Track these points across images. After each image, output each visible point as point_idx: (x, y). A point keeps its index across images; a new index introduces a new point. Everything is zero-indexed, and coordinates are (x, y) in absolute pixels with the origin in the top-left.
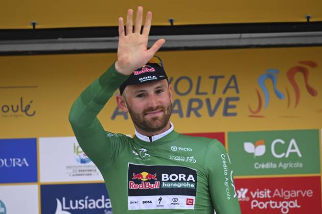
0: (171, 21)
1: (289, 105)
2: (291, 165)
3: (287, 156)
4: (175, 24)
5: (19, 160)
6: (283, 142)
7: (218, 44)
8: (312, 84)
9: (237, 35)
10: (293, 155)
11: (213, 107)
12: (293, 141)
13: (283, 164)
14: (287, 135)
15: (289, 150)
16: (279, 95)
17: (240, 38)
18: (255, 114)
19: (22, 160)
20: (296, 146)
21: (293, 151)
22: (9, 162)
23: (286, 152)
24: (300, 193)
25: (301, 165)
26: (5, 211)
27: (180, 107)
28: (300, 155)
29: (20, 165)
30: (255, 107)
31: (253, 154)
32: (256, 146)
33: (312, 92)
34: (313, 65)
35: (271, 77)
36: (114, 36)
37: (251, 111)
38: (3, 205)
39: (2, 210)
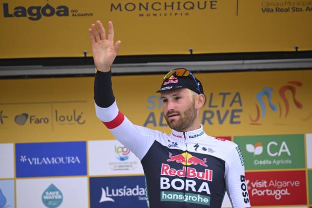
0: (191, 51)
1: (280, 115)
2: (282, 162)
3: (279, 154)
4: (194, 53)
5: (73, 158)
6: (276, 144)
8: (298, 98)
9: (241, 62)
10: (284, 154)
11: (222, 117)
12: (284, 144)
13: (276, 161)
14: (279, 139)
15: (281, 150)
16: (273, 108)
17: (243, 64)
18: (254, 123)
19: (75, 158)
20: (286, 147)
21: (284, 151)
22: (65, 160)
23: (278, 152)
24: (289, 184)
25: (290, 162)
26: (62, 198)
28: (289, 154)
29: (73, 162)
30: (254, 117)
31: (253, 153)
32: (255, 147)
33: (299, 105)
34: (299, 84)
35: (266, 93)
36: (146, 62)
37: (251, 120)
38: (60, 193)
39: (60, 197)
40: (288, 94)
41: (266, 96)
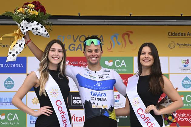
0: (79, 14)
1: (122, 47)
2: (122, 70)
3: (121, 66)
4: (80, 15)
5: (20, 65)
6: (119, 61)
7: (96, 23)
9: (104, 20)
10: (123, 66)
12: (123, 61)
13: (119, 69)
15: (122, 64)
16: (119, 44)
17: (105, 21)
18: (109, 50)
19: (21, 65)
20: (124, 63)
21: (123, 64)
22: (16, 66)
23: (120, 65)
24: (125, 81)
25: (126, 70)
26: (14, 84)
27: (81, 47)
28: (126, 66)
29: (20, 67)
31: (108, 65)
32: (109, 62)
33: (131, 42)
34: (132, 32)
35: (116, 36)
36: (57, 19)
37: (108, 49)
38: (13, 82)
39: (13, 83)
40: (126, 37)
41: (115, 38)
